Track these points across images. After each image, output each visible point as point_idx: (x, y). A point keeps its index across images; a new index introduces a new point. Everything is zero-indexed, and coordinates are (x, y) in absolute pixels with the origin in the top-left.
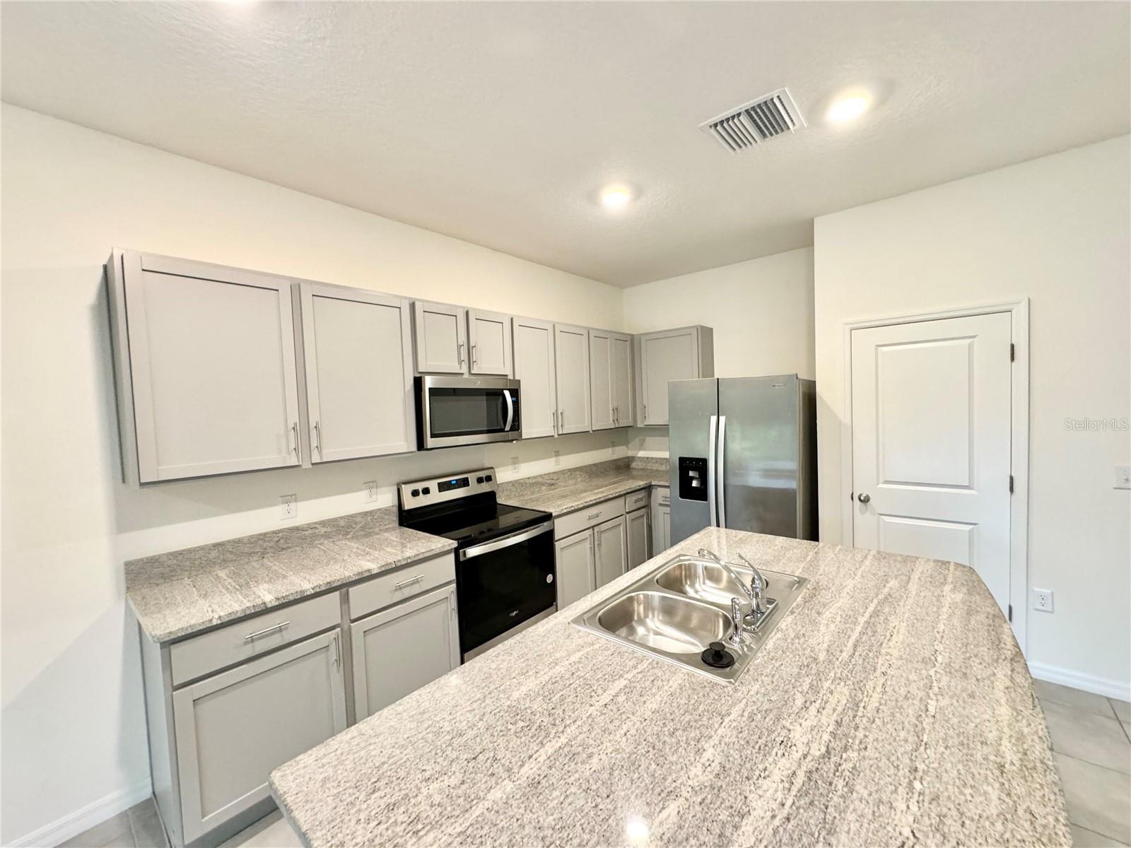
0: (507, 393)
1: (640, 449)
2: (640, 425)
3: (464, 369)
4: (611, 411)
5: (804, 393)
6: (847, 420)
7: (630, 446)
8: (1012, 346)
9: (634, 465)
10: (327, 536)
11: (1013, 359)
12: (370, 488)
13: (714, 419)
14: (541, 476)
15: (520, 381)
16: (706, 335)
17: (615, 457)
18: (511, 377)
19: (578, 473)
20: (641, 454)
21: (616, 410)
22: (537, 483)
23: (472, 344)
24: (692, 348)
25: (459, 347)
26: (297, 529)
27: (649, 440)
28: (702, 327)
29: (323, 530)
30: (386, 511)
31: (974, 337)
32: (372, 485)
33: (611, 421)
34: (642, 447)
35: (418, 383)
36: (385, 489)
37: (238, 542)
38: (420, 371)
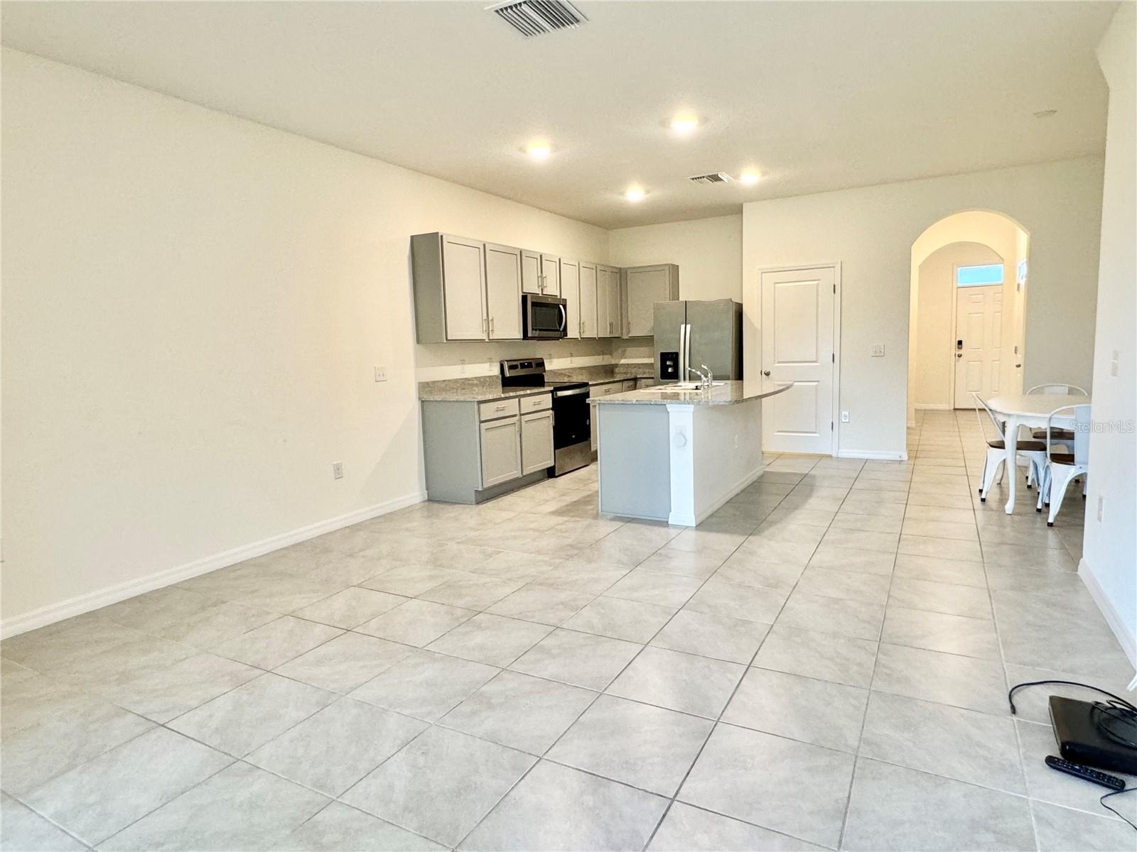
0: (561, 307)
1: (622, 358)
2: (625, 337)
3: (540, 293)
4: (609, 325)
5: (736, 312)
6: (760, 327)
7: (615, 354)
8: (834, 286)
9: (617, 370)
10: (476, 385)
11: (834, 292)
12: (490, 362)
13: (683, 326)
14: (564, 369)
15: (566, 300)
16: (675, 269)
17: (603, 363)
18: (559, 297)
19: (584, 371)
20: (623, 361)
21: (611, 325)
22: (562, 374)
23: (544, 276)
24: (666, 278)
25: (538, 277)
26: (466, 379)
27: (630, 350)
28: (672, 265)
29: (476, 382)
30: (497, 377)
31: (819, 280)
32: (490, 360)
33: (608, 333)
34: (623, 356)
35: (524, 298)
36: (495, 364)
37: (449, 381)
38: (525, 291)
